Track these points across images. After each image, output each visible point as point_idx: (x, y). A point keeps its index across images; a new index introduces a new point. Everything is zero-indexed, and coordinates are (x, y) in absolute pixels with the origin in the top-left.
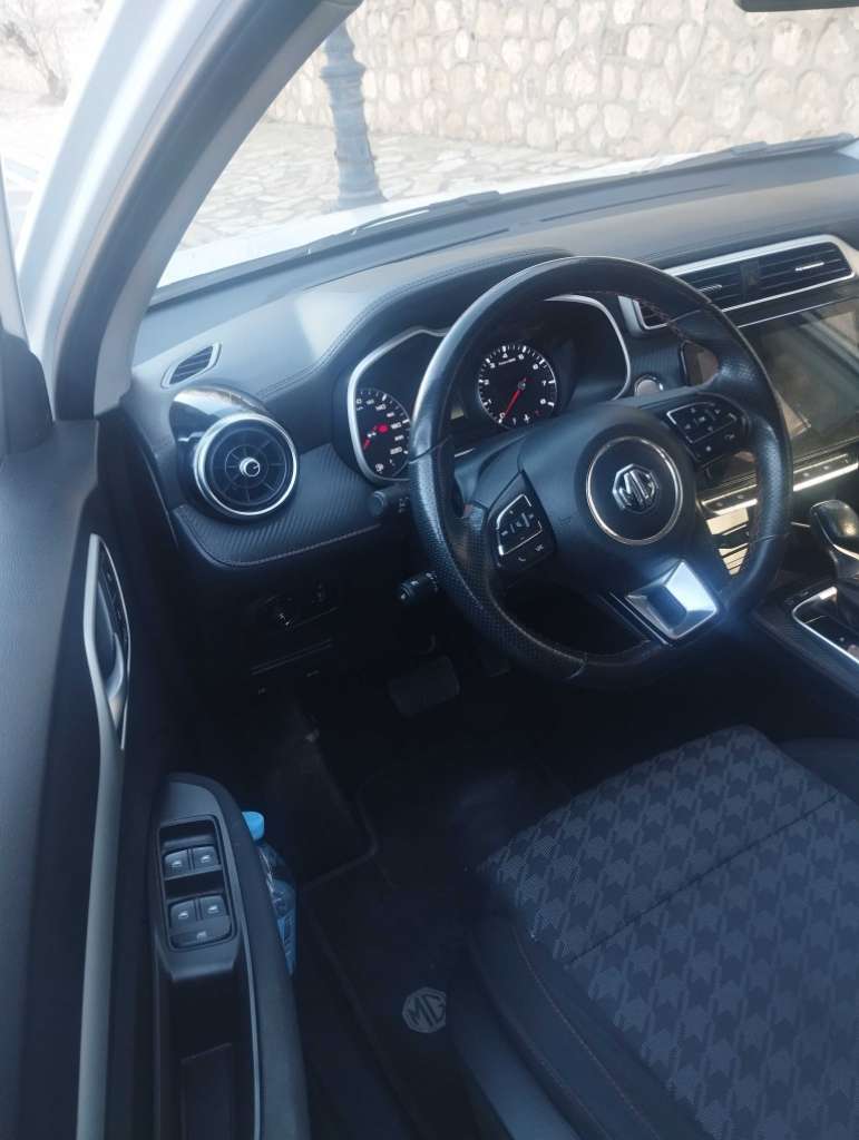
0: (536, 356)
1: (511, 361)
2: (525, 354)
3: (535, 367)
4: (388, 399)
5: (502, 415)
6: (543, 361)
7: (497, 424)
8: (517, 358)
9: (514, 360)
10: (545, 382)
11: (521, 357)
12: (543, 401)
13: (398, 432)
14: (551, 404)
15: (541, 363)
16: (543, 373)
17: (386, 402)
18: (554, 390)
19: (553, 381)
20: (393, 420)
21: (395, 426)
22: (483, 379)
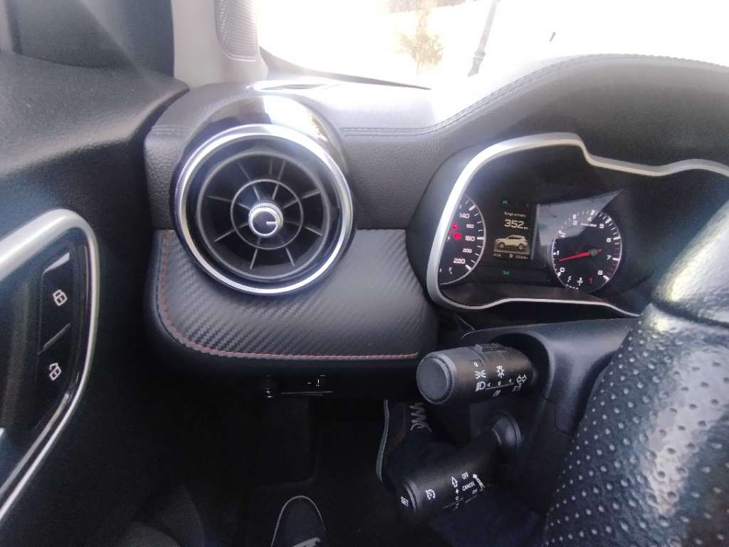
0: (615, 231)
1: (592, 225)
2: (606, 226)
3: (609, 240)
4: (475, 211)
5: (562, 270)
6: (619, 238)
7: (556, 276)
8: (598, 226)
9: (595, 226)
10: (609, 257)
11: (602, 226)
12: (600, 273)
13: (469, 245)
14: (607, 278)
15: (615, 239)
16: (613, 249)
17: (472, 213)
18: (614, 267)
19: (618, 260)
20: (470, 232)
21: (468, 238)
22: (563, 232)
